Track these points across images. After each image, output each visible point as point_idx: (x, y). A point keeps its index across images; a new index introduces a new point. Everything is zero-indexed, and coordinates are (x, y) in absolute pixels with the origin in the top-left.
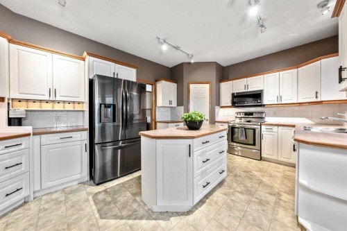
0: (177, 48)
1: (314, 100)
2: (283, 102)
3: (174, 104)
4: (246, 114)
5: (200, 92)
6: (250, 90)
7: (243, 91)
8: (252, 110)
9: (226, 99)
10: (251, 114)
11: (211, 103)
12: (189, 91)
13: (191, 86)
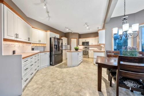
0: (70, 29)
3: (67, 44)
4: (85, 47)
5: (74, 41)
8: (87, 46)
9: (81, 43)
10: (86, 47)
11: (77, 44)
12: (71, 41)
13: (72, 39)
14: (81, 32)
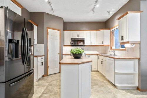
1: (102, 44)
2: (92, 45)
6: (79, 38)
7: (76, 37)
12: (48, 34)
13: (49, 30)
14: (68, 17)
